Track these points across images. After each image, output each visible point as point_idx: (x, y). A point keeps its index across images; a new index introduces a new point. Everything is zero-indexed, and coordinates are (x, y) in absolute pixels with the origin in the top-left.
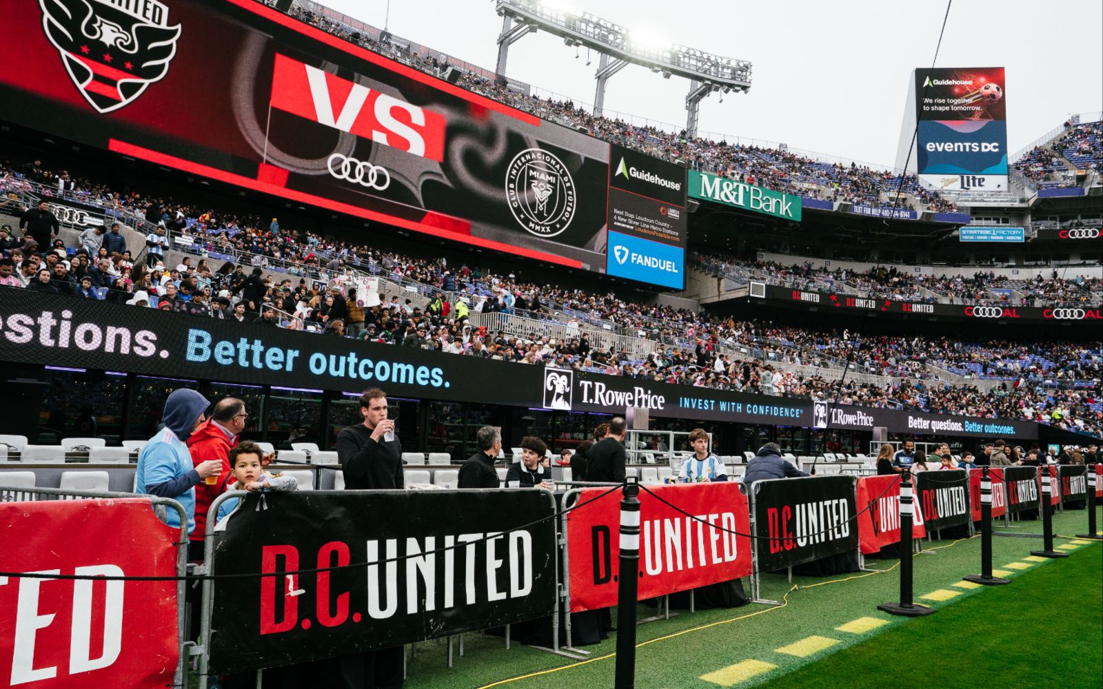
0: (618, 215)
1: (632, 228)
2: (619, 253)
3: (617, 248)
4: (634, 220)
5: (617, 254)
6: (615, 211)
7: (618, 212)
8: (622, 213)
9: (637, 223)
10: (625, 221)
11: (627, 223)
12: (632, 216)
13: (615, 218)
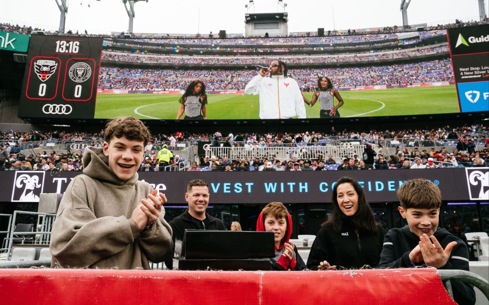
0: (463, 72)
1: (480, 76)
2: (471, 96)
3: (467, 94)
4: (481, 70)
5: (469, 98)
6: (461, 69)
7: (464, 70)
8: (467, 69)
9: (483, 72)
10: (472, 73)
11: (474, 75)
12: (478, 69)
13: (462, 74)
